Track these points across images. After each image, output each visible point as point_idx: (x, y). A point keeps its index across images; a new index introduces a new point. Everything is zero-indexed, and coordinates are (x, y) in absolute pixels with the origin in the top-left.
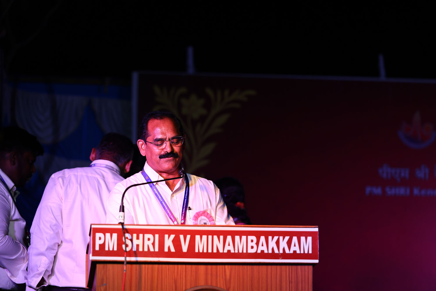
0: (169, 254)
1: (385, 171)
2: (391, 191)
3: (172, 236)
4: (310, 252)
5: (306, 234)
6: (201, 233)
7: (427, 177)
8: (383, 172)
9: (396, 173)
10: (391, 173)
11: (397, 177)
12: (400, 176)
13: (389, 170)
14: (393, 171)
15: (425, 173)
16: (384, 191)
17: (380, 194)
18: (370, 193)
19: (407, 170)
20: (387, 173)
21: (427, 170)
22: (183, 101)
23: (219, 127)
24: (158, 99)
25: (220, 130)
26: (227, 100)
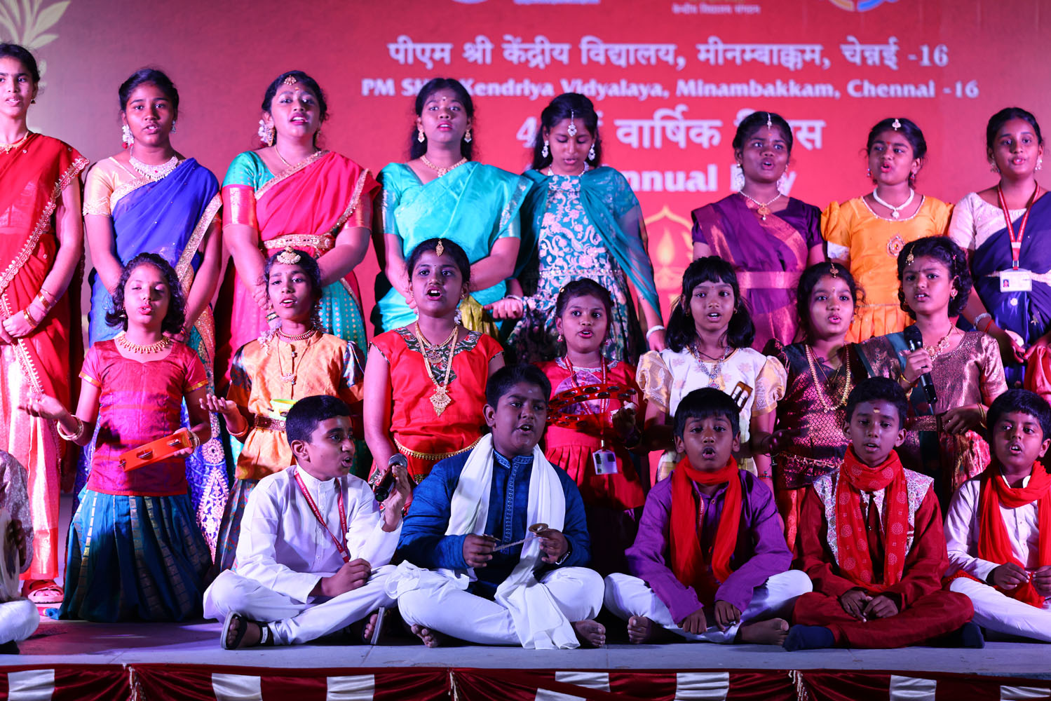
1: (403, 49)
2: (413, 87)
7: (488, 60)
8: (397, 51)
9: (423, 51)
10: (414, 50)
11: (425, 59)
12: (431, 58)
13: (410, 46)
14: (419, 47)
15: (484, 51)
16: (399, 88)
17: (392, 92)
18: (372, 91)
19: (448, 47)
20: (406, 51)
21: (489, 46)
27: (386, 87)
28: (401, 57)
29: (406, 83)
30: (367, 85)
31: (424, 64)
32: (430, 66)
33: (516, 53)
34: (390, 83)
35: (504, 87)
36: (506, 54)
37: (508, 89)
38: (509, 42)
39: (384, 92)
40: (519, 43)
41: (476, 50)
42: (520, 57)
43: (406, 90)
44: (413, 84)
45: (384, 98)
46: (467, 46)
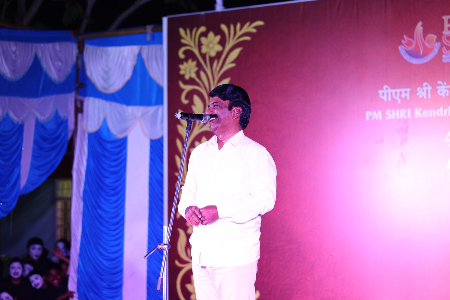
7: (429, 96)
8: (383, 94)
9: (396, 93)
10: (392, 93)
11: (397, 98)
12: (400, 97)
14: (394, 91)
15: (427, 91)
17: (381, 118)
18: (370, 118)
19: (408, 90)
20: (387, 94)
21: (430, 88)
22: (203, 39)
23: (233, 62)
24: (183, 41)
25: (233, 65)
26: (239, 34)
27: (378, 116)
28: (385, 98)
29: (388, 112)
30: (368, 114)
31: (397, 101)
32: (399, 102)
33: (444, 91)
34: (380, 113)
35: (438, 111)
36: (439, 92)
37: (440, 113)
38: (440, 85)
39: (377, 118)
40: (444, 85)
41: (423, 91)
42: (446, 93)
43: (388, 116)
44: (391, 113)
45: (377, 122)
46: (418, 89)
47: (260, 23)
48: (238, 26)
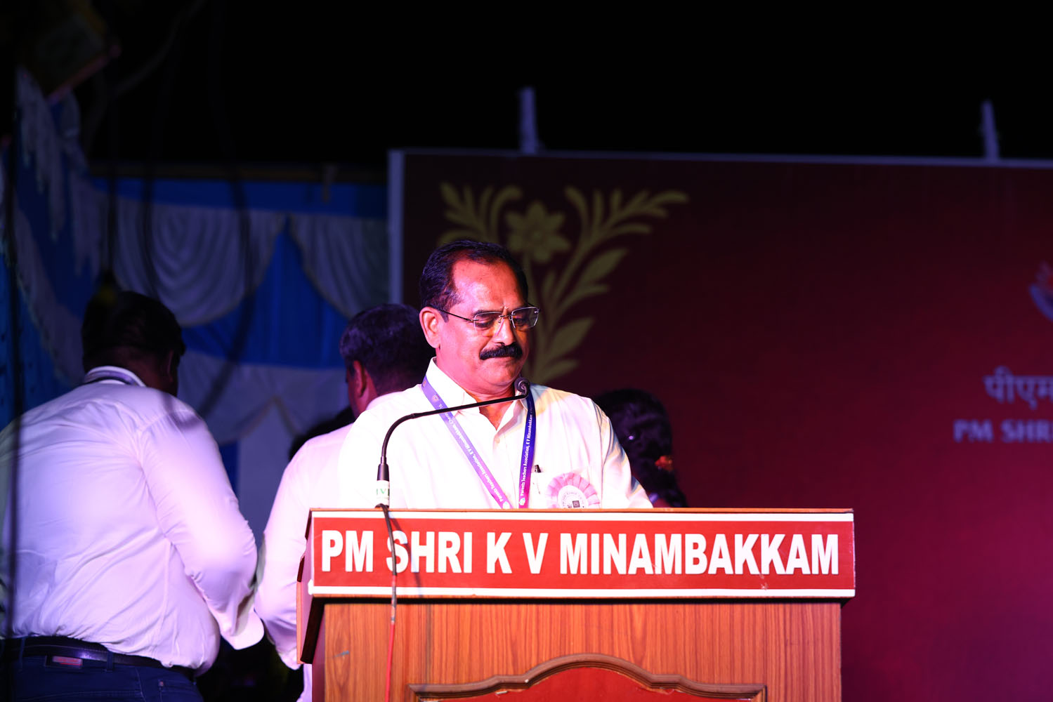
0: (498, 579)
1: (1001, 384)
2: (1014, 432)
3: (505, 537)
4: (835, 571)
5: (825, 529)
6: (574, 528)
8: (995, 386)
9: (1025, 387)
10: (1015, 387)
11: (1028, 396)
12: (1036, 396)
13: (1010, 380)
14: (1020, 382)
16: (998, 431)
17: (989, 437)
18: (966, 435)
20: (1005, 387)
22: (513, 219)
23: (601, 281)
24: (451, 216)
25: (600, 289)
26: (617, 215)
27: (982, 431)
28: (999, 394)
29: (1006, 427)
30: (960, 428)
31: (1028, 403)
32: (1033, 404)
34: (987, 426)
39: (980, 436)
43: (1007, 434)
44: (1015, 427)
45: (980, 445)
47: (677, 197)
48: (616, 198)
